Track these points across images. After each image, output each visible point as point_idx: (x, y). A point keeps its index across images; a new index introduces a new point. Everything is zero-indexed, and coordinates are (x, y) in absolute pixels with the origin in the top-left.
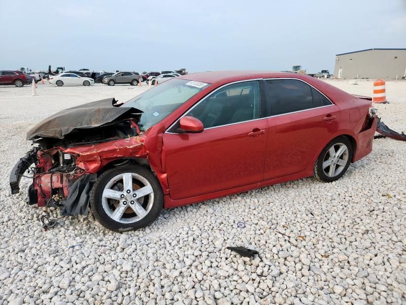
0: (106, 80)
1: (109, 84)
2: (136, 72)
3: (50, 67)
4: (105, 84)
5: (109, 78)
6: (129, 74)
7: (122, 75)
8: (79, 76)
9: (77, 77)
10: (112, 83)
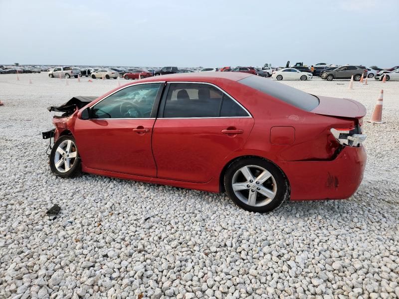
0: (324, 75)
1: (326, 78)
2: (363, 66)
3: (289, 62)
4: (323, 79)
5: (328, 73)
6: (353, 68)
7: (345, 70)
8: (298, 71)
9: (296, 71)
10: (330, 78)
